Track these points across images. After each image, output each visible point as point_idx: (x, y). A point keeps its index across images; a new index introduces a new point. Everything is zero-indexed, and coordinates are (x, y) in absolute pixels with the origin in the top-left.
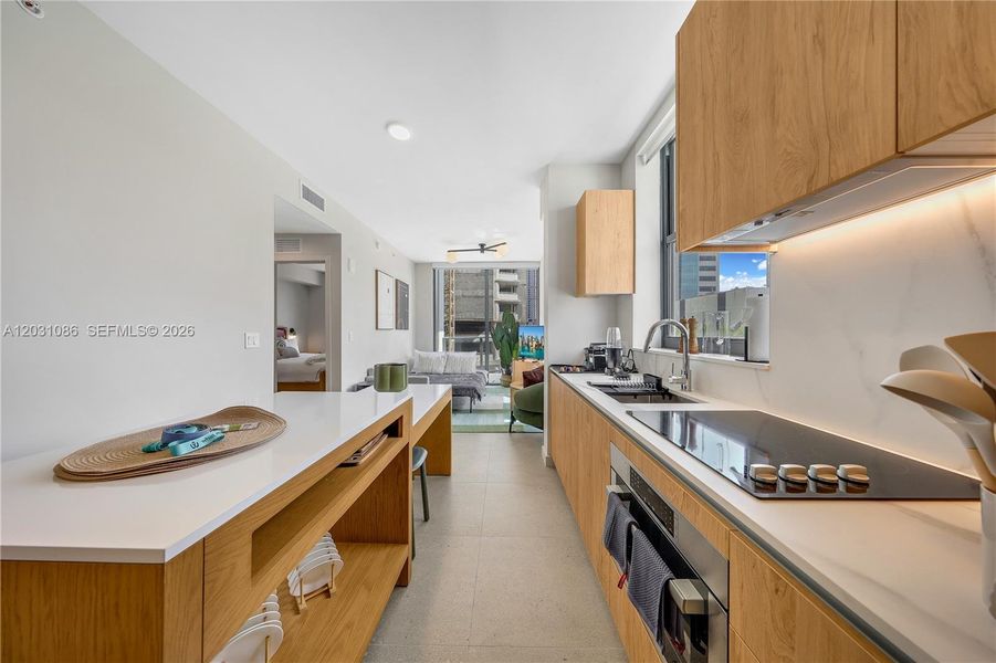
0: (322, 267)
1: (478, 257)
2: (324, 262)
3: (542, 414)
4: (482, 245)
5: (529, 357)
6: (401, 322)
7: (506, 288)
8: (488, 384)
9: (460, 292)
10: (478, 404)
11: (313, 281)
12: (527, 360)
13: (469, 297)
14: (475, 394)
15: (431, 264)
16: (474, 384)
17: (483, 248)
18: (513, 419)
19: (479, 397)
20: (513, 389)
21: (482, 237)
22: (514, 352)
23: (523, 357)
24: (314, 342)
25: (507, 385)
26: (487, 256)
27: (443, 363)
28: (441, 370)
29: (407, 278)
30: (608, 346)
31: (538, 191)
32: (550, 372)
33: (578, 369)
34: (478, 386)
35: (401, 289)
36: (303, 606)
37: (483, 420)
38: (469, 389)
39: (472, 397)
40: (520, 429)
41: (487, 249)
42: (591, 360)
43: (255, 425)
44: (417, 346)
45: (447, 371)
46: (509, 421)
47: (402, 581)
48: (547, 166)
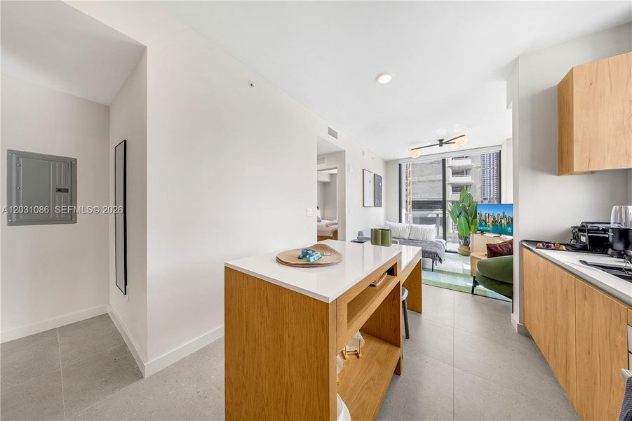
0: (335, 171)
1: (438, 149)
2: (336, 168)
3: (512, 285)
4: (441, 141)
5: (489, 232)
6: (377, 202)
7: (458, 172)
8: (446, 251)
9: (416, 179)
10: (438, 266)
11: (326, 179)
12: (487, 235)
13: (424, 181)
14: (436, 257)
15: (398, 160)
16: (434, 250)
17: (441, 142)
18: (475, 283)
19: (440, 260)
20: (473, 258)
21: (442, 133)
22: (472, 227)
23: (482, 232)
24: (328, 213)
25: (467, 254)
26: (446, 148)
27: (408, 232)
28: (407, 237)
29: (381, 173)
30: (613, 226)
31: (505, 82)
32: (521, 246)
33: (564, 248)
34: (439, 252)
35: (377, 180)
36: (347, 356)
37: (444, 279)
38: (431, 253)
39: (434, 260)
40: (483, 294)
41: (446, 143)
42: (583, 239)
43: (329, 254)
44: (387, 218)
45: (411, 238)
46: (472, 285)
47: (397, 371)
48: (518, 57)
